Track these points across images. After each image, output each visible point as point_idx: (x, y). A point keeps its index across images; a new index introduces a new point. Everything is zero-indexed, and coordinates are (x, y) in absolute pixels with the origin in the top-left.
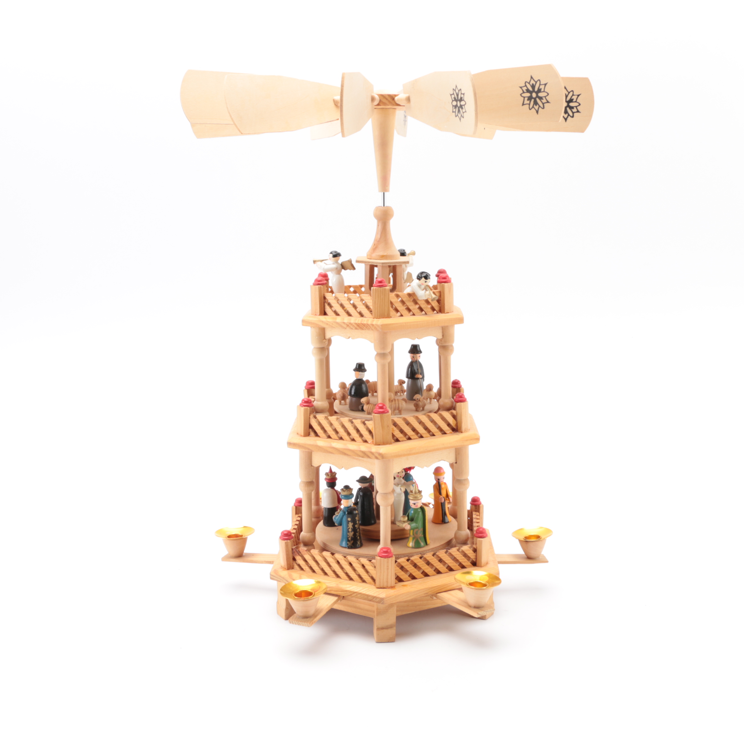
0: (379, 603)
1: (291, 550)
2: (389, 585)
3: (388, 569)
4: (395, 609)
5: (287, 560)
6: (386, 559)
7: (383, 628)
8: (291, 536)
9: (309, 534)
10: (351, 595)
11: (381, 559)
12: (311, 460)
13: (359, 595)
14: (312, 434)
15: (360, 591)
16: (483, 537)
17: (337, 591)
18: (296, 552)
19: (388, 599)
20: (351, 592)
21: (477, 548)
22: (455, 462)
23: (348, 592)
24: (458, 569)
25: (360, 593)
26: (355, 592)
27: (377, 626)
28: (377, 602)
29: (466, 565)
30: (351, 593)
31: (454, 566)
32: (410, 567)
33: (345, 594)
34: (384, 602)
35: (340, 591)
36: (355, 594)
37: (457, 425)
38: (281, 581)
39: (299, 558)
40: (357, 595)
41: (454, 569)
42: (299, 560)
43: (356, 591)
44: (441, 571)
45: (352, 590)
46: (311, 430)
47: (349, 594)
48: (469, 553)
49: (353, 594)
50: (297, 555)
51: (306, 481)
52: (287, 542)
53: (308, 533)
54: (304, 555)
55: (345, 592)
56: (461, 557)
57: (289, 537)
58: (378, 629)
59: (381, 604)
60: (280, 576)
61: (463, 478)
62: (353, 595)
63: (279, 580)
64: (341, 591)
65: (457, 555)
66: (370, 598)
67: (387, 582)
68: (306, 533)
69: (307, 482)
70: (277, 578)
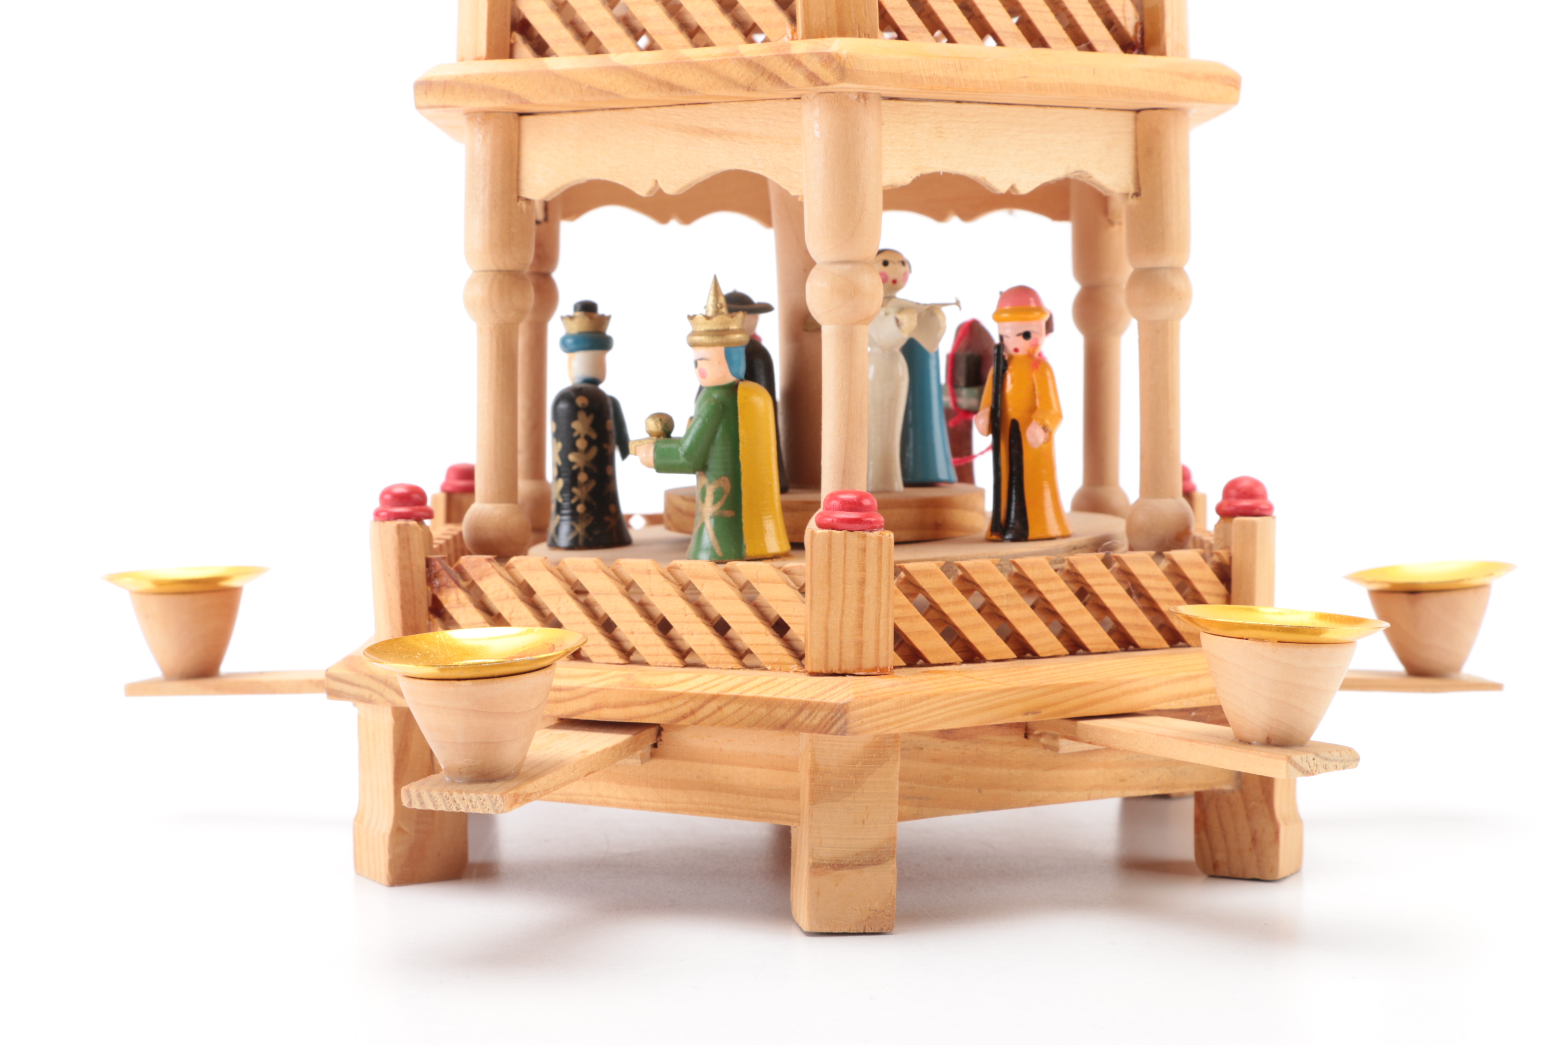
0: (826, 733)
1: (423, 563)
2: (868, 662)
3: (862, 583)
4: (894, 767)
5: (402, 607)
6: (854, 538)
7: (838, 865)
8: (422, 507)
9: (503, 506)
10: (693, 712)
11: (830, 538)
12: (518, 173)
13: (728, 710)
14: (523, 49)
15: (732, 689)
16: (1257, 511)
17: (626, 705)
18: (443, 573)
19: (864, 710)
20: (693, 697)
21: (1230, 558)
22: (1132, 190)
23: (678, 702)
24: (1157, 645)
25: (736, 698)
26: (714, 697)
27: (812, 853)
28: (814, 730)
29: (1188, 633)
30: (692, 705)
31: (1137, 627)
32: (956, 603)
33: (666, 711)
34: (846, 723)
35: (640, 704)
36: (714, 705)
37: (1141, 26)
38: (375, 697)
39: (458, 599)
40: (720, 708)
41: (1139, 642)
42: (459, 604)
43: (714, 691)
44: (1085, 640)
45: (697, 691)
46: (518, 38)
47: (685, 709)
48: (1201, 581)
49: (701, 707)
50: (448, 587)
51: (494, 268)
52: (408, 525)
53: (500, 501)
54: (480, 578)
55: (667, 705)
56: (1168, 590)
57: (417, 507)
58: (817, 867)
59: (836, 734)
60: (372, 677)
61: (1165, 262)
62: (700, 714)
63: (366, 693)
64: (647, 703)
65: (1149, 576)
66: (781, 714)
67: (860, 645)
68: (492, 501)
69: (500, 271)
70: (359, 686)
